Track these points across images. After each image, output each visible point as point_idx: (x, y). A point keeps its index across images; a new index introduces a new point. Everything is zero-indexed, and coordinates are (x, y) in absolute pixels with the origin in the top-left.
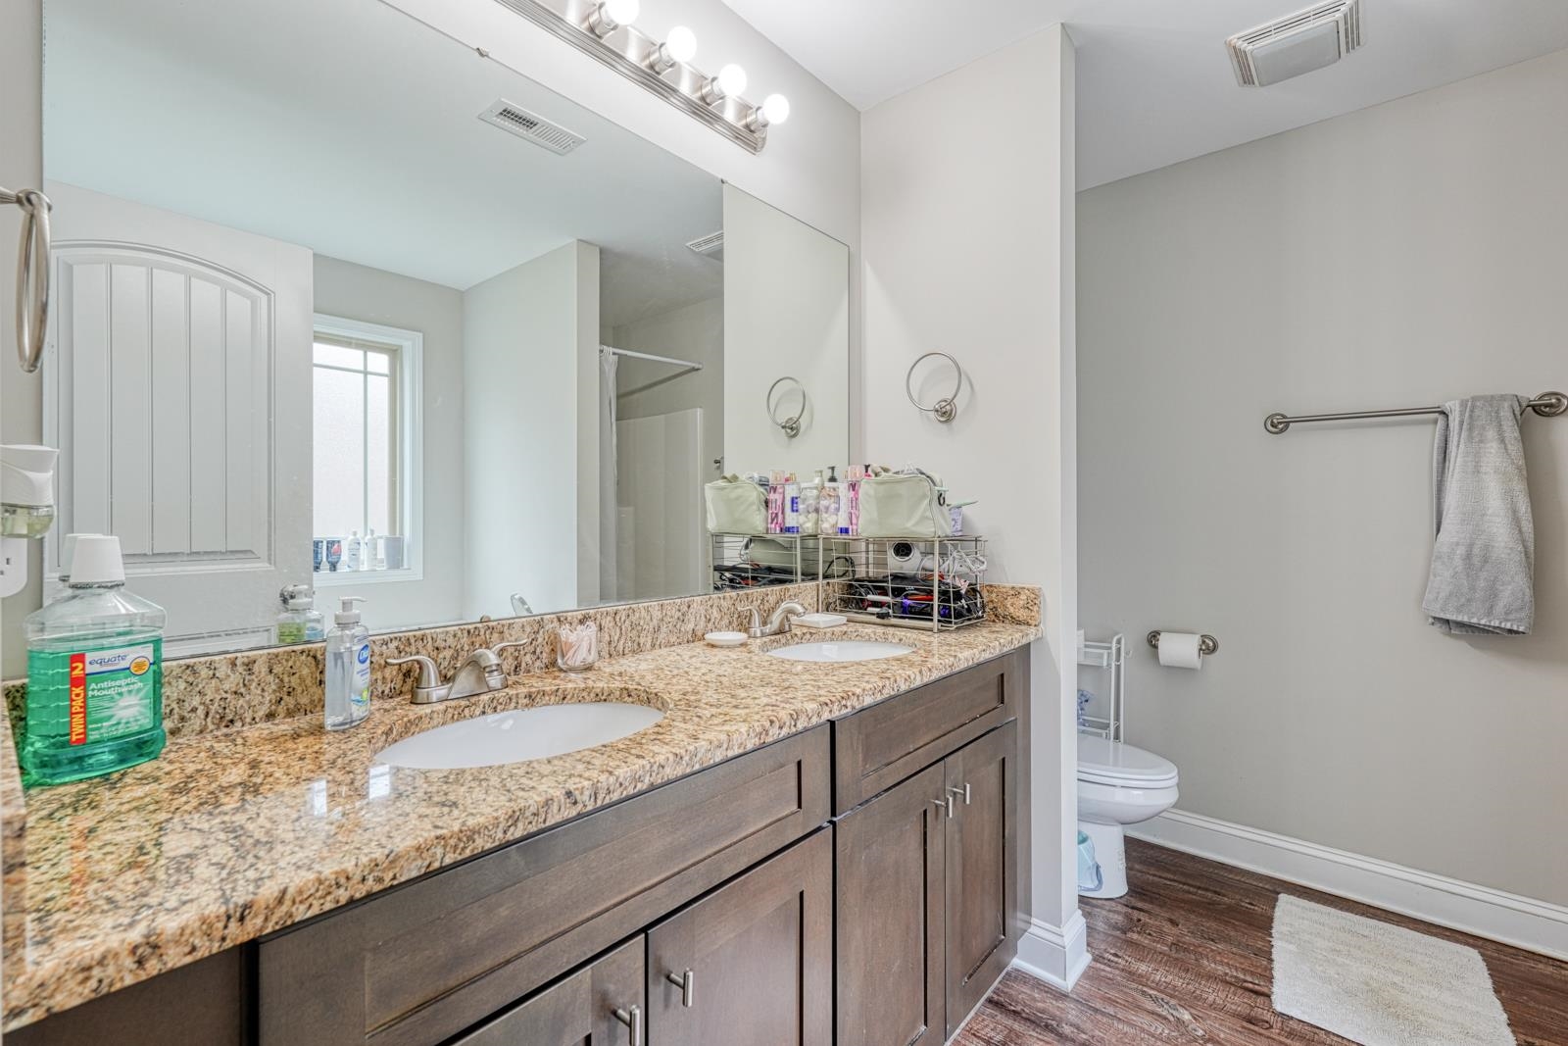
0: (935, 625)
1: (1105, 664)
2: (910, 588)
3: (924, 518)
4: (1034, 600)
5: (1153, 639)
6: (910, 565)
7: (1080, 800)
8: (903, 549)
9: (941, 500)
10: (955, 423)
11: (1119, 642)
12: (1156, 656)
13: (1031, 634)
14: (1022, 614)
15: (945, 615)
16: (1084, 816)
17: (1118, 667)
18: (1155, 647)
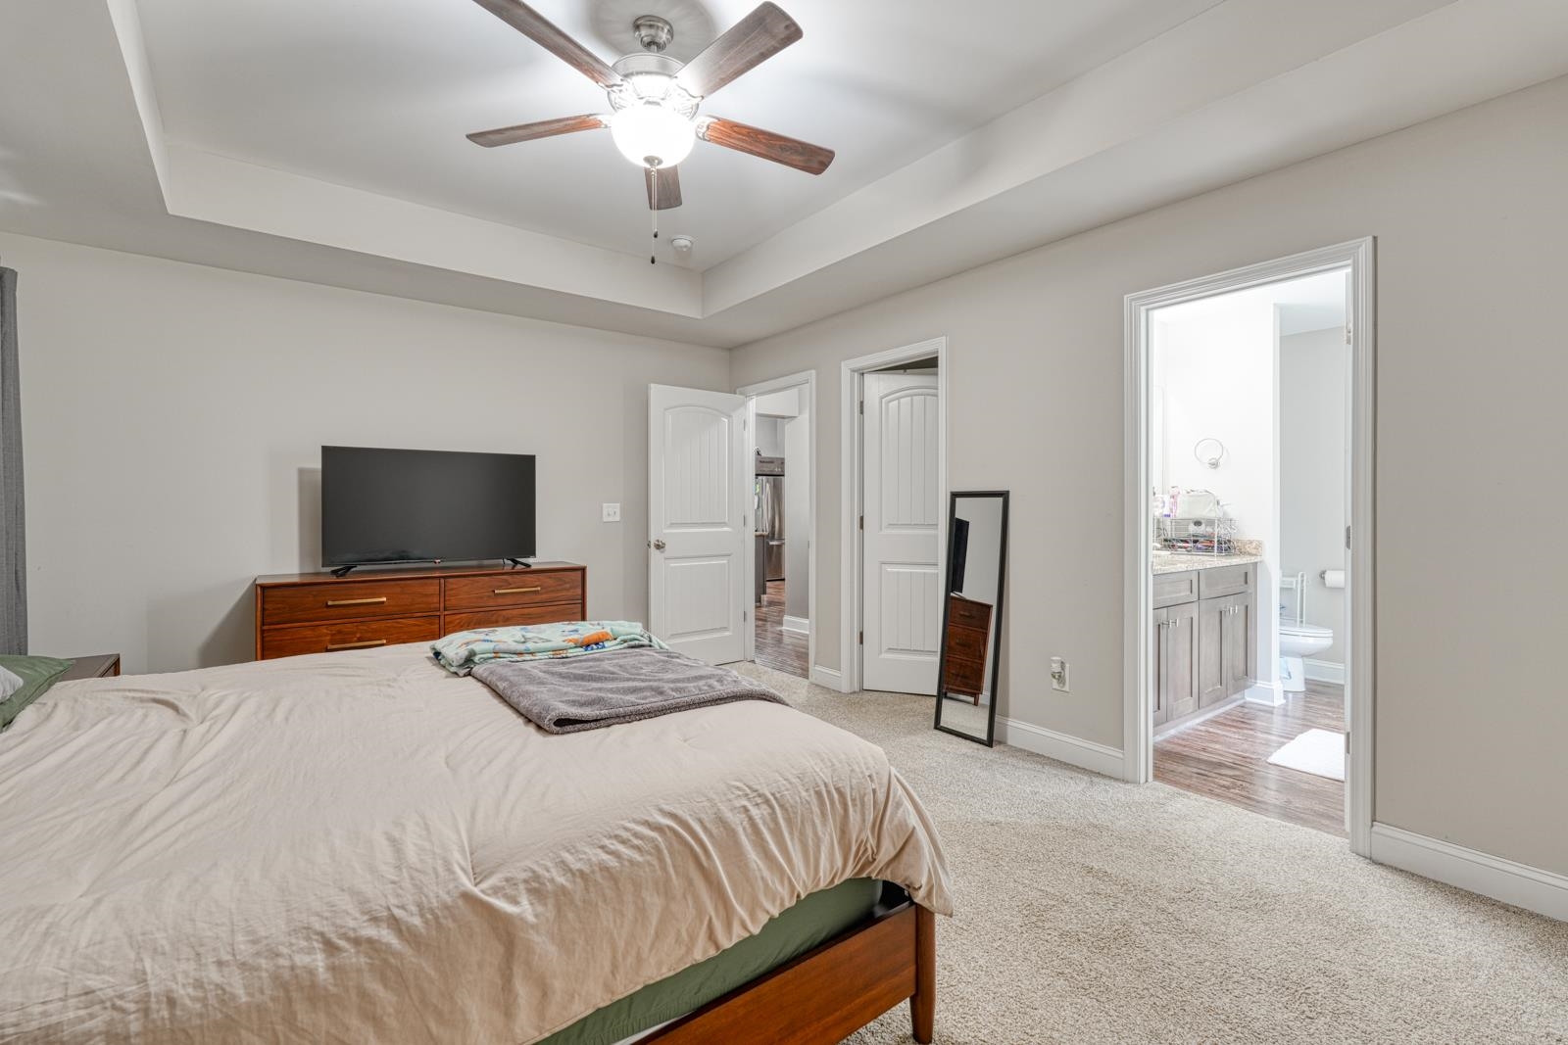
0: (1215, 554)
1: (1294, 586)
2: (1202, 539)
3: (1211, 510)
4: (1259, 545)
5: (1322, 575)
6: (1201, 530)
7: (1281, 643)
8: (1198, 523)
9: (1218, 503)
10: (1219, 468)
11: (1302, 576)
12: (1324, 584)
13: (1258, 559)
14: (1254, 552)
15: (1220, 550)
16: (1284, 653)
17: (1302, 591)
18: (1323, 578)
